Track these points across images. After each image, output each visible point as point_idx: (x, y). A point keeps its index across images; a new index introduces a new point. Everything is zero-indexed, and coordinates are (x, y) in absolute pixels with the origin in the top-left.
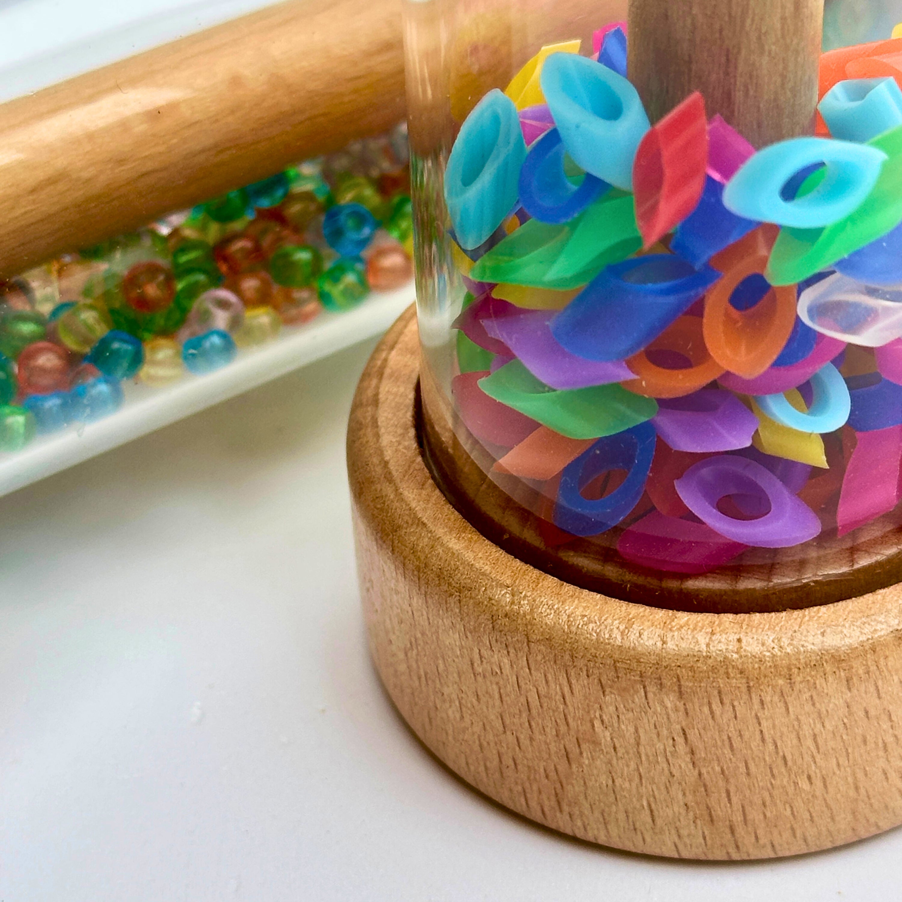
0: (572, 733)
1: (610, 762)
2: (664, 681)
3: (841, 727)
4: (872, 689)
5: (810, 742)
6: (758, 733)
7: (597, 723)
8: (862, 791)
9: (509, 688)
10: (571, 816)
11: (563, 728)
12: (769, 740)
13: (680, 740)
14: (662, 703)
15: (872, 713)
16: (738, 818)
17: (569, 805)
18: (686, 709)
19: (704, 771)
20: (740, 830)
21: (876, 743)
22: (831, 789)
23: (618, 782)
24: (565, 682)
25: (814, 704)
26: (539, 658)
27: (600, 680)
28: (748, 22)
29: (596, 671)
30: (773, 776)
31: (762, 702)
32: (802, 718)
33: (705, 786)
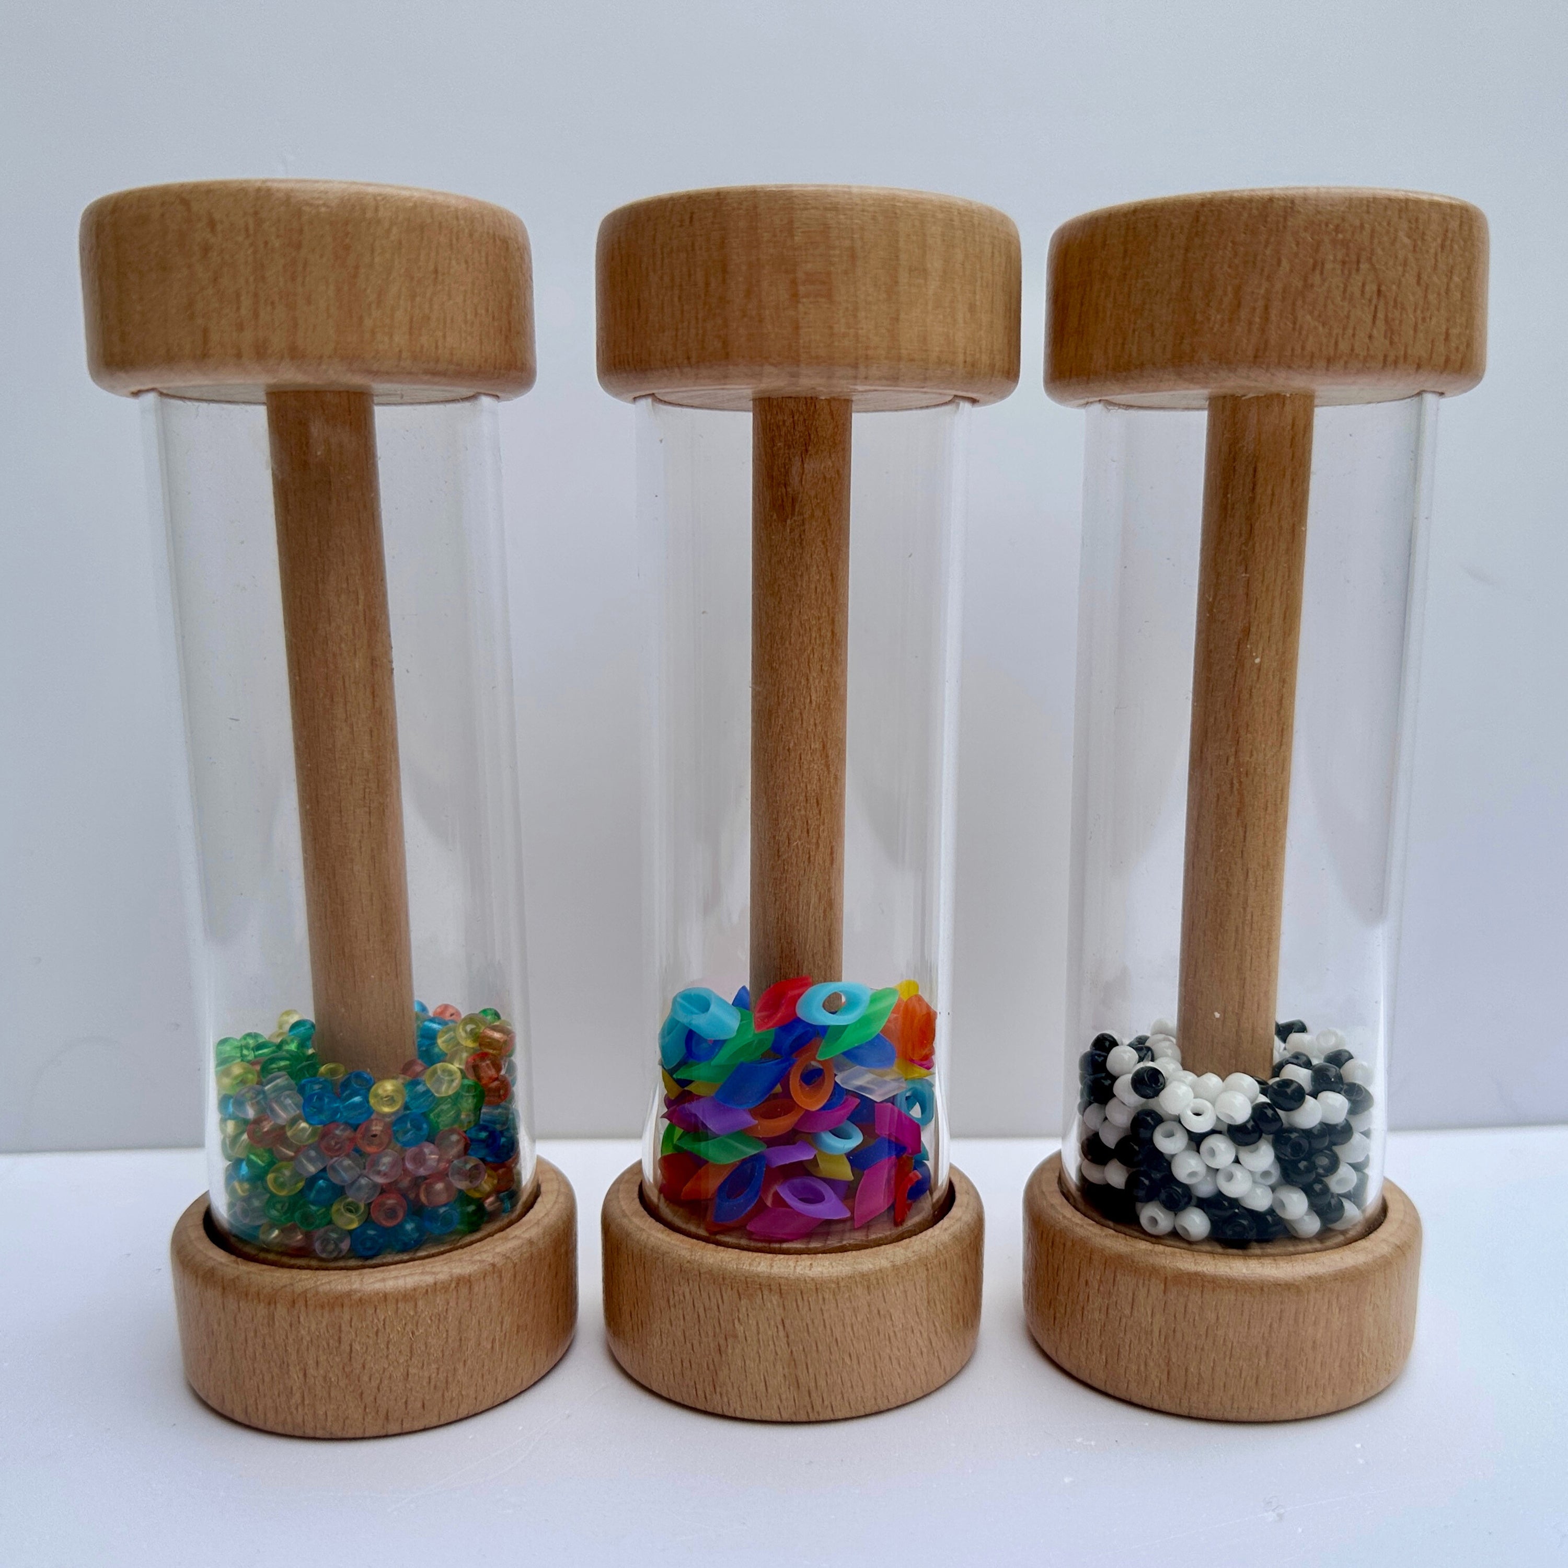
0: (723, 1331)
1: (743, 1349)
2: (772, 1287)
3: (866, 1320)
4: (881, 1295)
5: (849, 1329)
6: (822, 1321)
7: (736, 1322)
8: (879, 1370)
9: (689, 1309)
10: (721, 1395)
11: (717, 1330)
12: (828, 1327)
13: (781, 1327)
14: (771, 1302)
15: (882, 1312)
16: (812, 1384)
17: (721, 1387)
18: (784, 1305)
19: (794, 1350)
20: (814, 1394)
21: (885, 1335)
22: (862, 1366)
23: (748, 1362)
24: (719, 1297)
25: (851, 1302)
26: (706, 1283)
27: (738, 1291)
28: (808, 946)
29: (736, 1285)
30: (831, 1353)
31: (824, 1299)
32: (845, 1311)
33: (794, 1361)
